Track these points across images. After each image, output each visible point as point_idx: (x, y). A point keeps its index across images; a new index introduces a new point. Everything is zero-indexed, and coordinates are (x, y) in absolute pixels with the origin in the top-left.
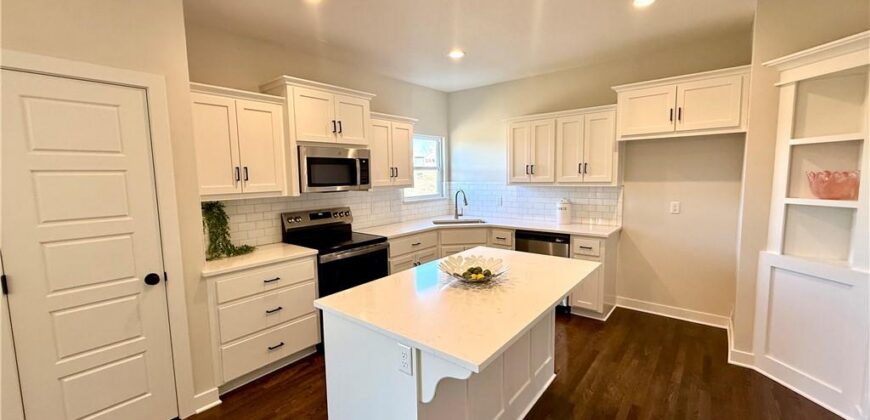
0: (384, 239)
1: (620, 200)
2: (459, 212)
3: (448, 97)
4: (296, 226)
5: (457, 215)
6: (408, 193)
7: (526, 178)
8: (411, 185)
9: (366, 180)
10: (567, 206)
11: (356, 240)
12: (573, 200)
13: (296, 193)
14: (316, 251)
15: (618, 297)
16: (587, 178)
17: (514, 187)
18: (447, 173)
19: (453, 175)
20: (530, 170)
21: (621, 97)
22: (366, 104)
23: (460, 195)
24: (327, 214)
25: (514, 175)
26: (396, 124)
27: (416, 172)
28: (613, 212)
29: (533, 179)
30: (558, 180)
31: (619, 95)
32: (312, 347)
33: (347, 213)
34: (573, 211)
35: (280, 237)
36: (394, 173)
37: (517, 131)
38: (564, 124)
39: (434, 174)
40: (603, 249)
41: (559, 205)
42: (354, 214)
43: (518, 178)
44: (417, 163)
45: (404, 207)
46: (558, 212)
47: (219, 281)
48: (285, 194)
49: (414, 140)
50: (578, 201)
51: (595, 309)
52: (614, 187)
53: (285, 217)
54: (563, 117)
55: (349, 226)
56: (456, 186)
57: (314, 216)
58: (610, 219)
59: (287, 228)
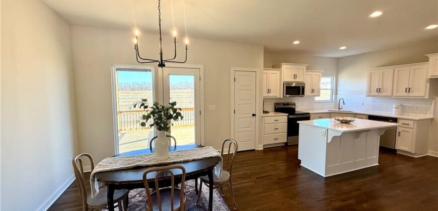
0: (309, 113)
1: (433, 105)
2: (341, 107)
3: (338, 60)
4: (279, 107)
5: (339, 109)
6: (317, 99)
7: (376, 94)
8: (319, 96)
9: (303, 93)
10: (400, 107)
11: (296, 113)
12: (403, 104)
13: (282, 97)
14: (288, 114)
15: (429, 151)
16: (410, 94)
17: (371, 98)
18: (335, 91)
19: (339, 92)
20: (379, 90)
21: (430, 59)
22: (305, 68)
23: (342, 101)
24: (288, 104)
25: (370, 92)
26: (315, 73)
27: (321, 91)
28: (428, 111)
29: (380, 94)
30: (394, 95)
31: (430, 58)
32: (283, 143)
33: (295, 104)
34: (403, 109)
35: (274, 110)
36: (313, 91)
37: (372, 74)
38: (398, 71)
39: (329, 92)
40: (415, 125)
41: (394, 106)
42: (296, 105)
43: (372, 94)
44: (321, 87)
45: (315, 104)
46: (394, 109)
47: (265, 118)
48: (278, 97)
49: (321, 78)
50: (406, 105)
51: (409, 151)
52: (427, 99)
53: (276, 104)
54: (397, 68)
55: (294, 109)
56: (339, 97)
57: (284, 104)
58: (426, 114)
59: (277, 107)
